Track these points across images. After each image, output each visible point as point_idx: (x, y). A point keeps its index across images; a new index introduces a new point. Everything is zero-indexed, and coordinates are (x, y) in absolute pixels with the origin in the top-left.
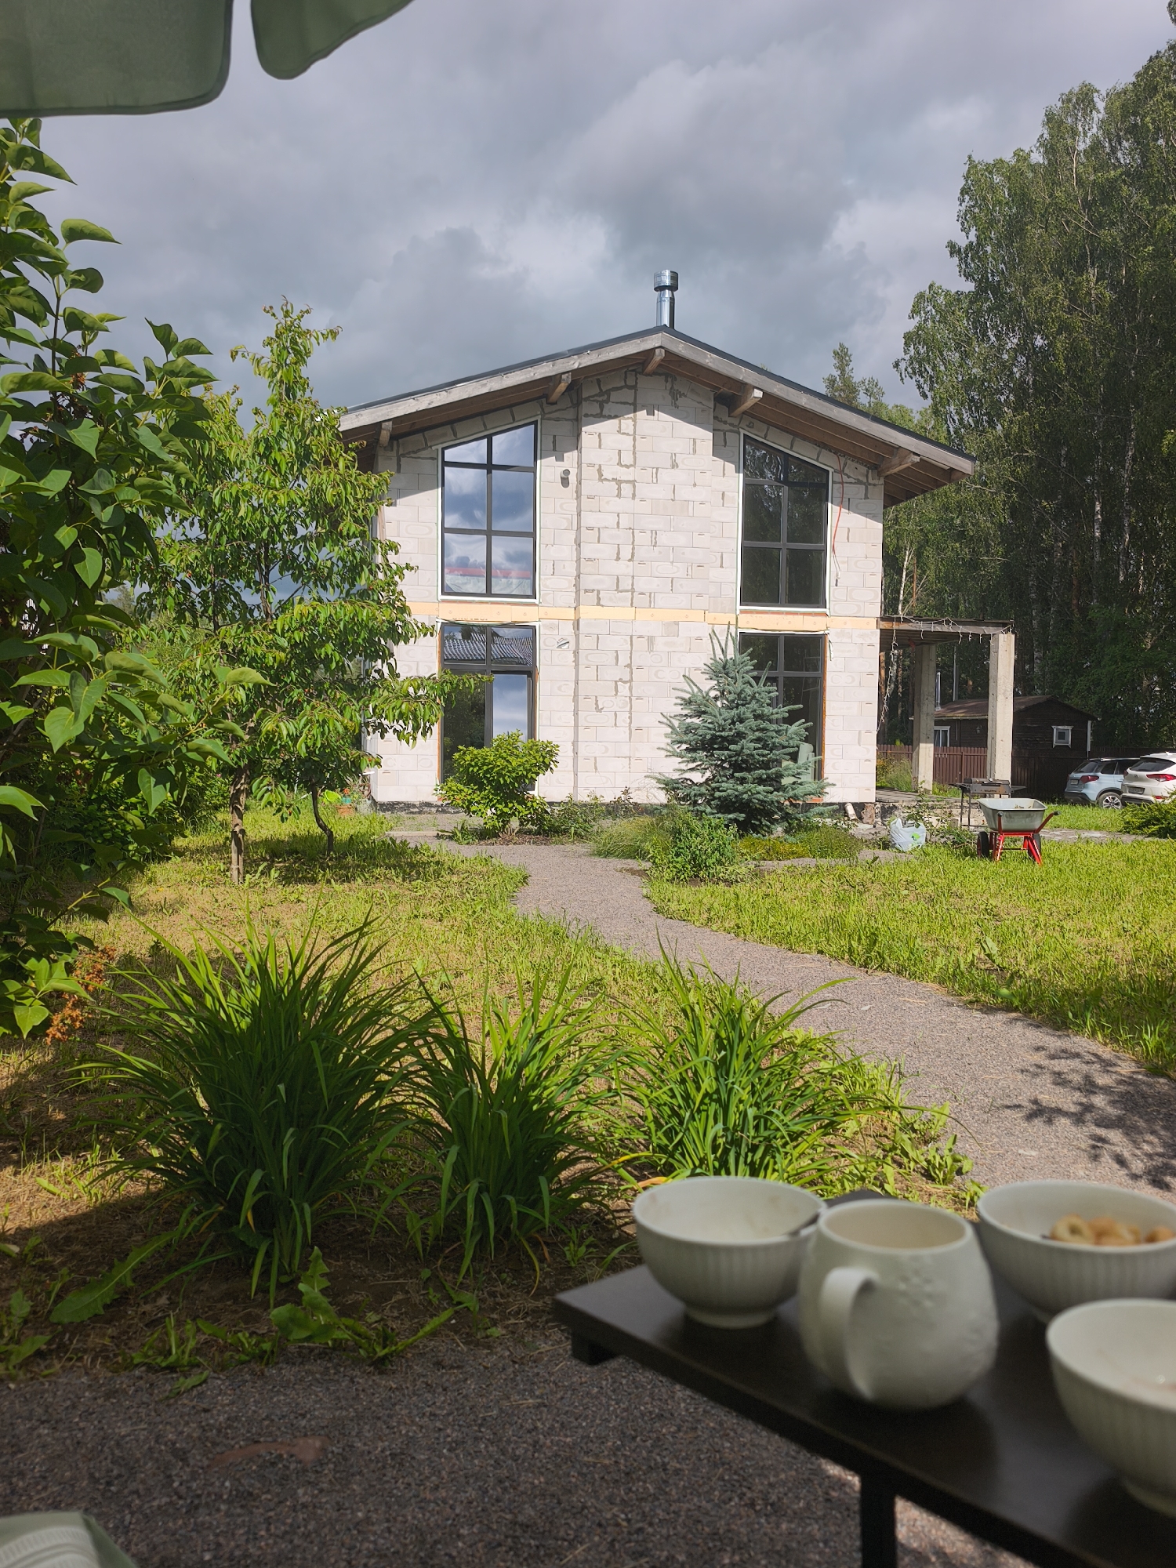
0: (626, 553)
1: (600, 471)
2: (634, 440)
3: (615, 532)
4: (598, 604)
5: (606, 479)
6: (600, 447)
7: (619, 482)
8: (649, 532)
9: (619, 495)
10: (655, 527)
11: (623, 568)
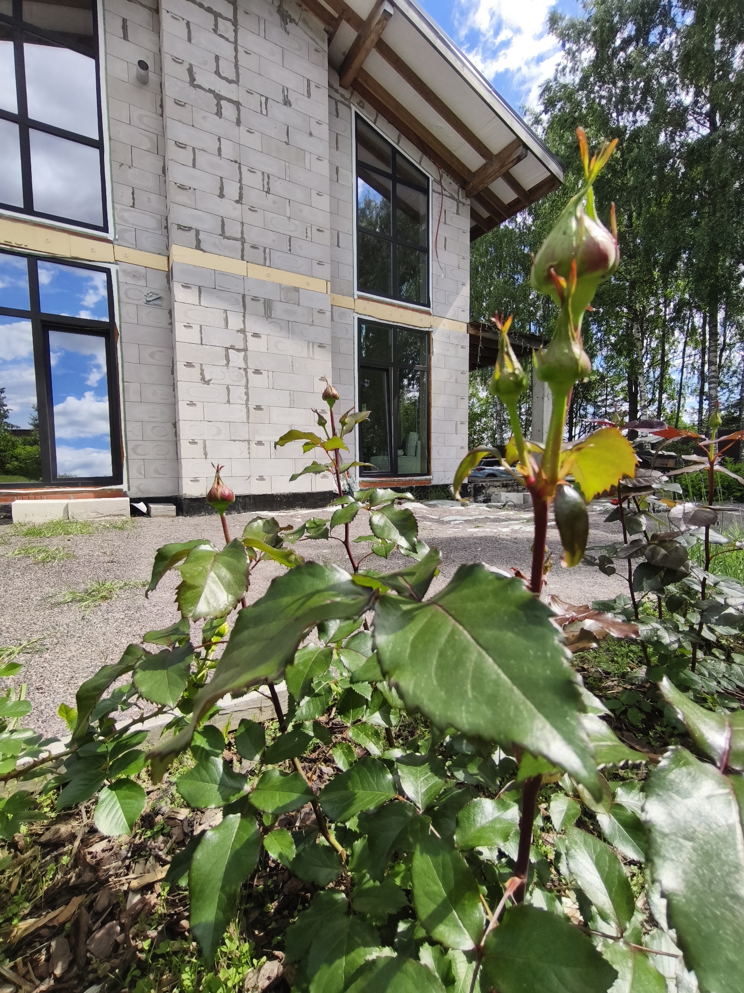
0: (232, 190)
1: (190, 71)
2: (236, 50)
3: (216, 159)
4: (198, 247)
5: (200, 87)
6: (190, 40)
7: (219, 97)
8: (259, 174)
9: (219, 113)
10: (267, 170)
11: (228, 208)
